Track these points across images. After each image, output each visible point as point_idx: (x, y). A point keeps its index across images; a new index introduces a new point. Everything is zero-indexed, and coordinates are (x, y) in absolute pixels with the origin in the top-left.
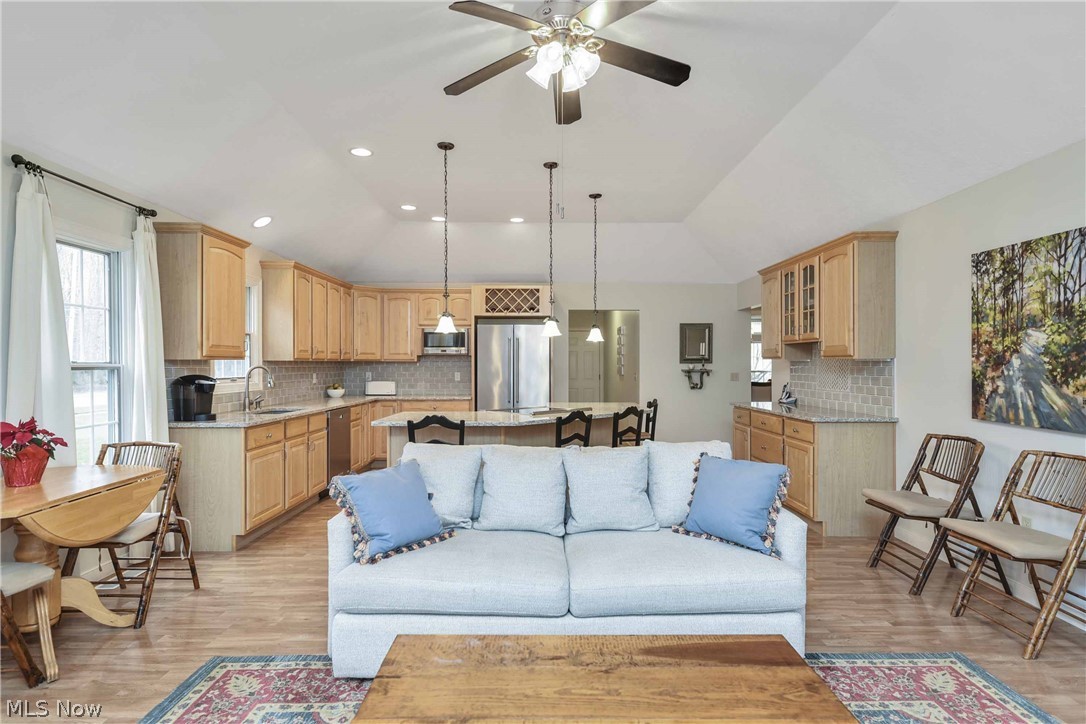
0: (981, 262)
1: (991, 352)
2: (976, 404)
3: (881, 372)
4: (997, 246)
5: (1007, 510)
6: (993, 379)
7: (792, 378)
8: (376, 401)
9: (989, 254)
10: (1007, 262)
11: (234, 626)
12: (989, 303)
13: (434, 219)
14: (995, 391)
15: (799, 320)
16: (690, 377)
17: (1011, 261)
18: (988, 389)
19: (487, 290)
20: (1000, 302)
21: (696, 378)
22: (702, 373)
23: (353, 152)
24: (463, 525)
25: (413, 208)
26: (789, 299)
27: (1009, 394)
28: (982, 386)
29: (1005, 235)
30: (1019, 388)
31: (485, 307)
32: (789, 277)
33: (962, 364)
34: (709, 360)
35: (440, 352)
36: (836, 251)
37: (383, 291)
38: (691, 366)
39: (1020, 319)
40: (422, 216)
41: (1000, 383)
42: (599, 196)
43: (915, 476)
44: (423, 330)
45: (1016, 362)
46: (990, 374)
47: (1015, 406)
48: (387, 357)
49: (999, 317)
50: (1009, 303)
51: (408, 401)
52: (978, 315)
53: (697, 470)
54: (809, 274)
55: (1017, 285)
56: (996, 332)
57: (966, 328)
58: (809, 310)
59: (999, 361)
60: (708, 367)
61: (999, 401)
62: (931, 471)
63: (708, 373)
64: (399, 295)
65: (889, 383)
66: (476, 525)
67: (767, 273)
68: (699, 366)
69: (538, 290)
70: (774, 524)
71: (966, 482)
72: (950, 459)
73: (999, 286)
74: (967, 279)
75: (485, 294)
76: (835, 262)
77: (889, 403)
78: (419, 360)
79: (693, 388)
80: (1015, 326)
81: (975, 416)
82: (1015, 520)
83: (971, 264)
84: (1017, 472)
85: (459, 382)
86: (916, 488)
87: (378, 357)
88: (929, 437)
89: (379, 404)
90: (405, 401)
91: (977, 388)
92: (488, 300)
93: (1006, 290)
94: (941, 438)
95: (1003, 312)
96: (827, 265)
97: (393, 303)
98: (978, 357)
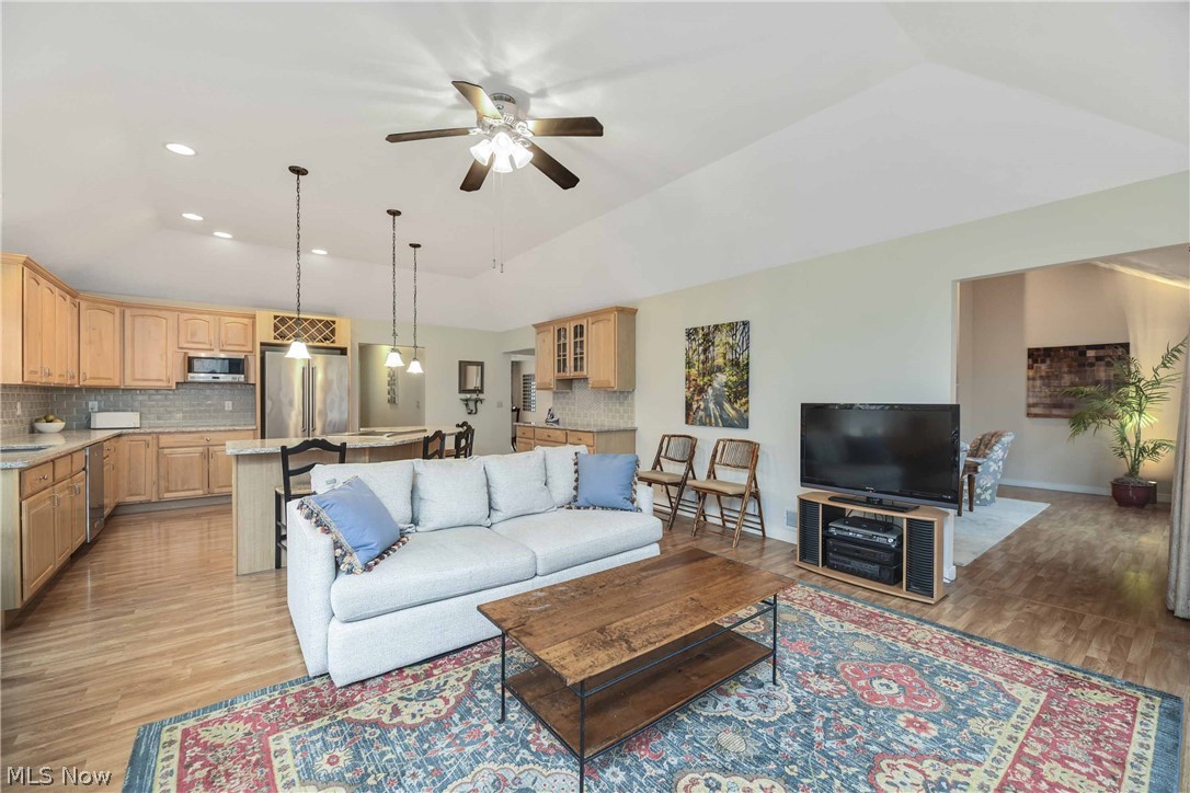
0: (691, 334)
1: (696, 386)
2: (687, 415)
3: (626, 398)
4: (701, 326)
5: (712, 473)
6: (697, 401)
7: (555, 404)
8: (119, 436)
9: (695, 329)
10: (706, 335)
11: (123, 696)
12: (696, 358)
13: (216, 234)
14: (698, 408)
15: (570, 363)
16: (467, 405)
17: (708, 334)
18: (695, 406)
19: (276, 317)
20: (702, 357)
21: (471, 405)
22: (476, 402)
23: (169, 147)
24: (409, 530)
25: (200, 218)
26: (562, 348)
27: (706, 409)
28: (691, 405)
29: (704, 320)
30: (712, 406)
31: (273, 334)
32: (561, 333)
33: (680, 393)
34: (481, 391)
35: (211, 379)
36: (601, 317)
37: (122, 305)
38: (468, 396)
39: (712, 367)
40: (205, 230)
41: (701, 403)
42: (419, 246)
43: (658, 462)
44: (185, 353)
45: (710, 391)
46: (696, 398)
47: (710, 416)
48: (129, 383)
49: (701, 366)
50: (707, 358)
51: (169, 433)
52: (689, 364)
53: (576, 464)
54: (579, 331)
55: (711, 349)
56: (699, 374)
57: (683, 371)
58: (579, 356)
59: (701, 391)
60: (481, 396)
61: (701, 413)
62: (666, 457)
63: (481, 401)
64: (149, 312)
65: (632, 405)
66: (419, 529)
67: (540, 327)
68: (474, 396)
69: (334, 322)
70: (635, 492)
71: (689, 461)
72: (675, 449)
73: (701, 348)
74: (683, 343)
75: (273, 321)
76: (601, 324)
77: (631, 418)
78: (177, 388)
79: (469, 413)
80: (710, 371)
81: (687, 423)
82: (715, 478)
83: (685, 334)
84: (716, 451)
85: (231, 411)
86: (658, 468)
87: (116, 383)
88: (664, 436)
89: (124, 438)
90: (163, 433)
91: (688, 406)
92: (276, 328)
93: (705, 351)
94: (670, 437)
95: (703, 363)
96: (594, 326)
97: (139, 321)
98: (689, 388)
